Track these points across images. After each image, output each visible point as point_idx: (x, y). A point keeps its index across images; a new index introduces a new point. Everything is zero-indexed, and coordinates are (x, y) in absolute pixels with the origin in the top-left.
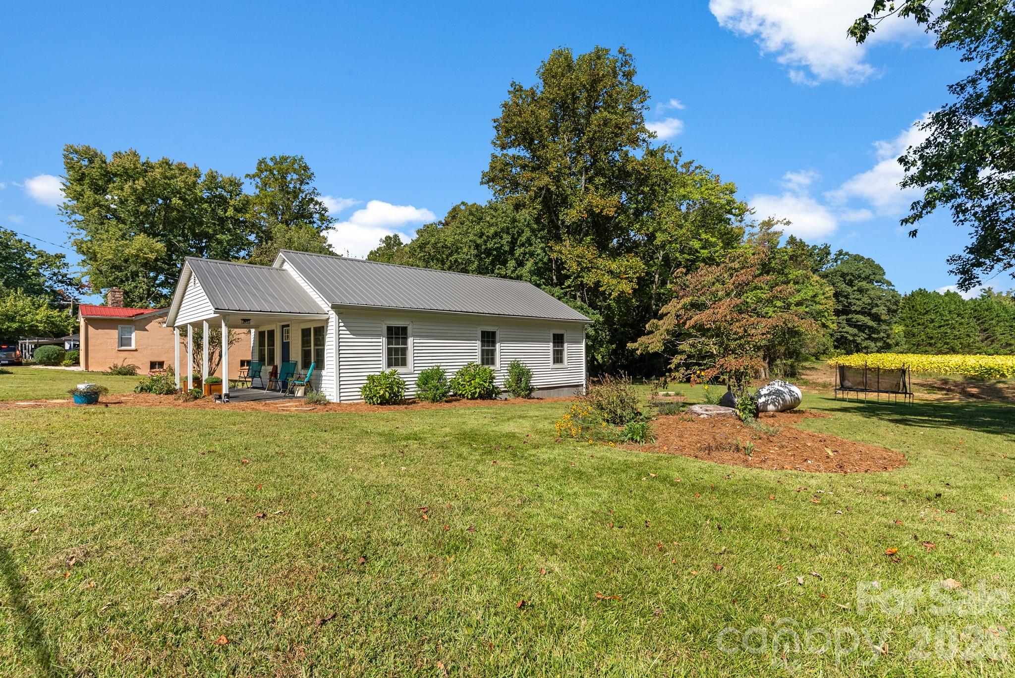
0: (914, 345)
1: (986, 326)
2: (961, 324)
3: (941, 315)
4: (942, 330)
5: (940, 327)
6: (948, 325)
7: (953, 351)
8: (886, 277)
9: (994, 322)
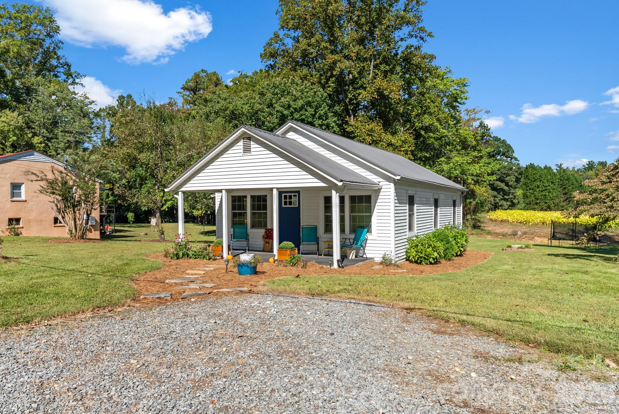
0: (527, 204)
1: (566, 190)
2: (554, 189)
3: (543, 182)
4: (544, 193)
5: (542, 191)
6: (546, 190)
7: (549, 209)
8: (515, 155)
9: (570, 188)
